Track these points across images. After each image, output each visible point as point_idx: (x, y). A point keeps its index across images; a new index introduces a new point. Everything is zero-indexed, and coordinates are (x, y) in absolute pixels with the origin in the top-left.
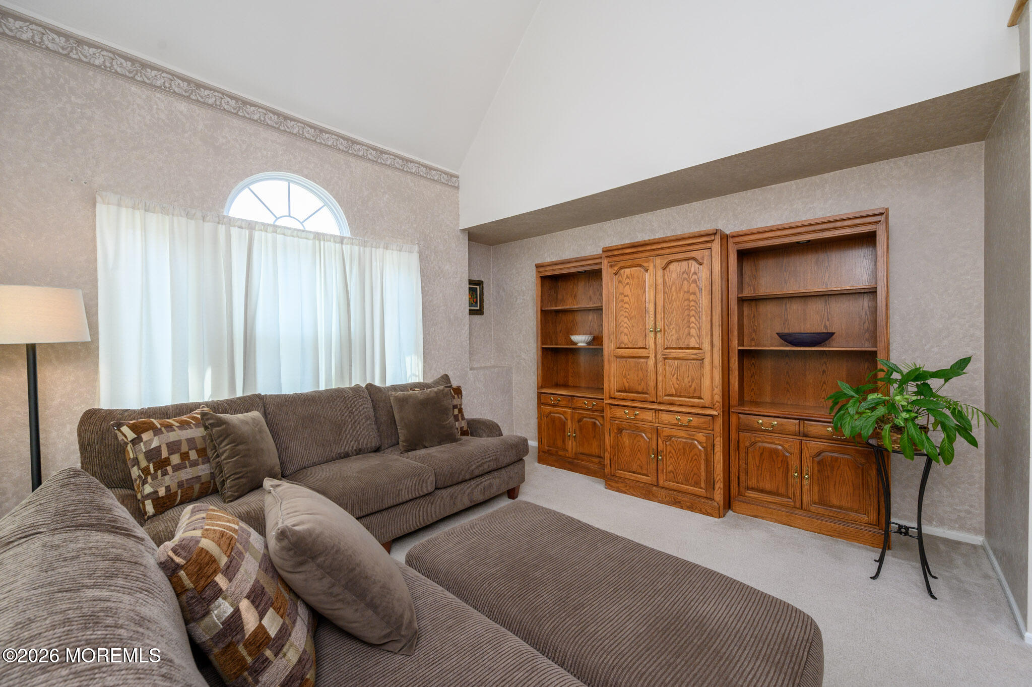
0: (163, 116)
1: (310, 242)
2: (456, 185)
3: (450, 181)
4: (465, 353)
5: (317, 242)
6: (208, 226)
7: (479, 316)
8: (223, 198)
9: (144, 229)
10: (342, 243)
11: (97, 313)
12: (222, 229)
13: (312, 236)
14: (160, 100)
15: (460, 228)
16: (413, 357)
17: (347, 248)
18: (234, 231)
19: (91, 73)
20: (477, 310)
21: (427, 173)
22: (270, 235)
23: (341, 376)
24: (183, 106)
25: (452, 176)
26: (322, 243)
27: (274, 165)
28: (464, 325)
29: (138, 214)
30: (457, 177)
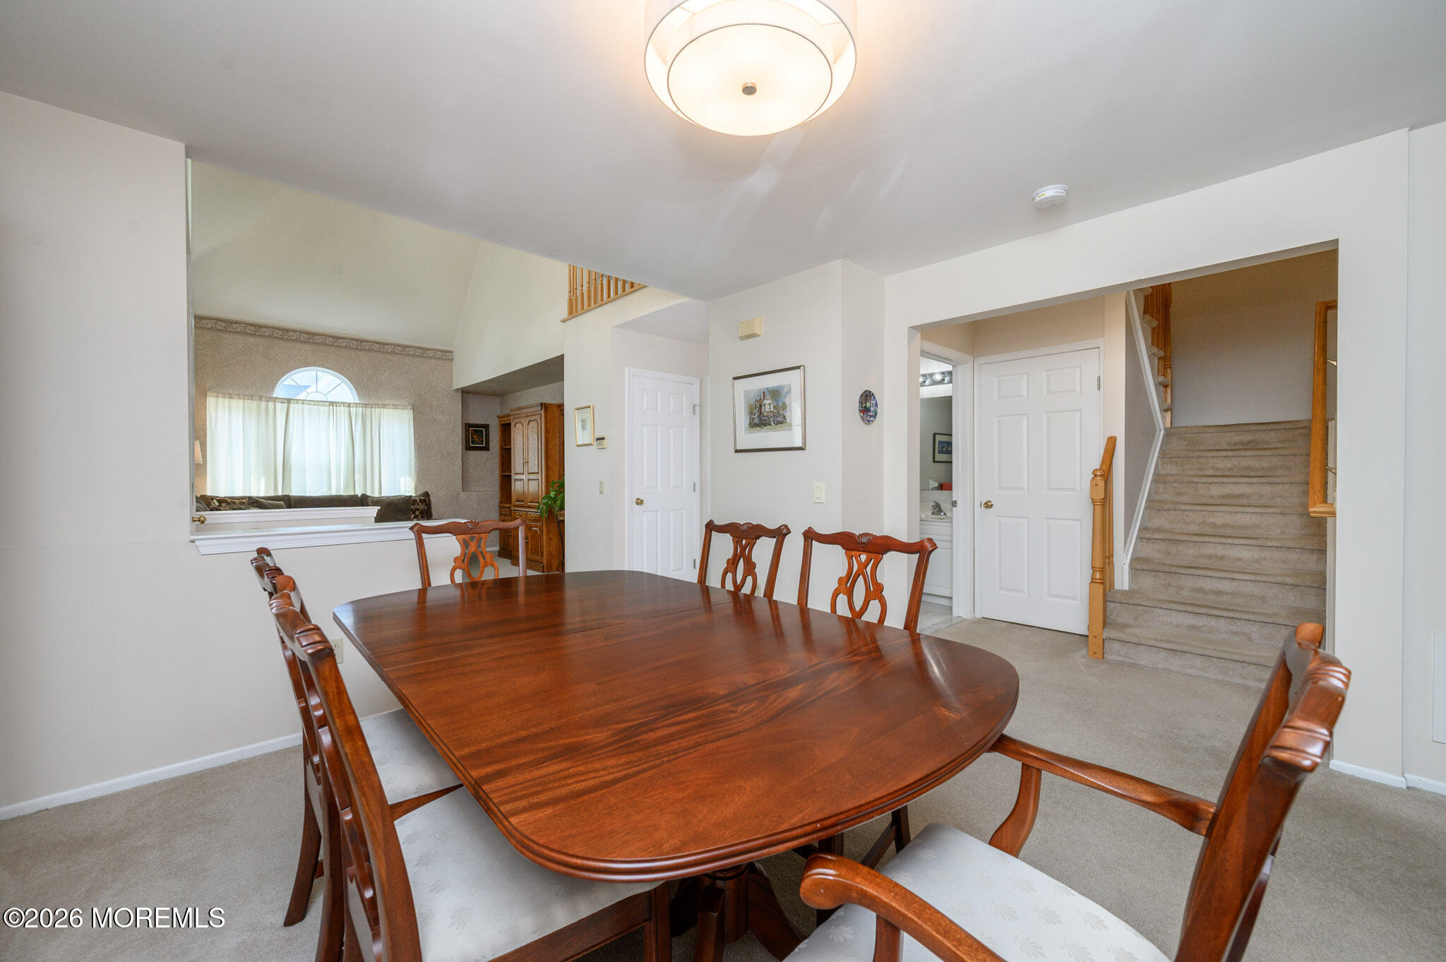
0: (240, 347)
1: (327, 408)
2: (450, 358)
3: (446, 356)
4: (458, 478)
5: (331, 407)
6: (263, 403)
7: (485, 452)
8: (273, 385)
9: (230, 408)
10: (349, 407)
11: (206, 447)
12: (271, 404)
13: (328, 404)
14: (240, 340)
15: (455, 388)
16: (407, 478)
17: (353, 410)
18: (278, 405)
19: (206, 332)
20: (483, 447)
21: (422, 353)
22: (300, 406)
23: (347, 486)
24: (251, 340)
25: (446, 352)
26: (335, 407)
27: (306, 363)
28: (457, 458)
29: (227, 400)
30: (451, 352)
